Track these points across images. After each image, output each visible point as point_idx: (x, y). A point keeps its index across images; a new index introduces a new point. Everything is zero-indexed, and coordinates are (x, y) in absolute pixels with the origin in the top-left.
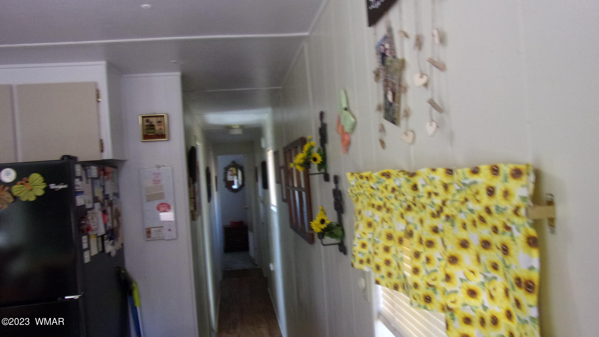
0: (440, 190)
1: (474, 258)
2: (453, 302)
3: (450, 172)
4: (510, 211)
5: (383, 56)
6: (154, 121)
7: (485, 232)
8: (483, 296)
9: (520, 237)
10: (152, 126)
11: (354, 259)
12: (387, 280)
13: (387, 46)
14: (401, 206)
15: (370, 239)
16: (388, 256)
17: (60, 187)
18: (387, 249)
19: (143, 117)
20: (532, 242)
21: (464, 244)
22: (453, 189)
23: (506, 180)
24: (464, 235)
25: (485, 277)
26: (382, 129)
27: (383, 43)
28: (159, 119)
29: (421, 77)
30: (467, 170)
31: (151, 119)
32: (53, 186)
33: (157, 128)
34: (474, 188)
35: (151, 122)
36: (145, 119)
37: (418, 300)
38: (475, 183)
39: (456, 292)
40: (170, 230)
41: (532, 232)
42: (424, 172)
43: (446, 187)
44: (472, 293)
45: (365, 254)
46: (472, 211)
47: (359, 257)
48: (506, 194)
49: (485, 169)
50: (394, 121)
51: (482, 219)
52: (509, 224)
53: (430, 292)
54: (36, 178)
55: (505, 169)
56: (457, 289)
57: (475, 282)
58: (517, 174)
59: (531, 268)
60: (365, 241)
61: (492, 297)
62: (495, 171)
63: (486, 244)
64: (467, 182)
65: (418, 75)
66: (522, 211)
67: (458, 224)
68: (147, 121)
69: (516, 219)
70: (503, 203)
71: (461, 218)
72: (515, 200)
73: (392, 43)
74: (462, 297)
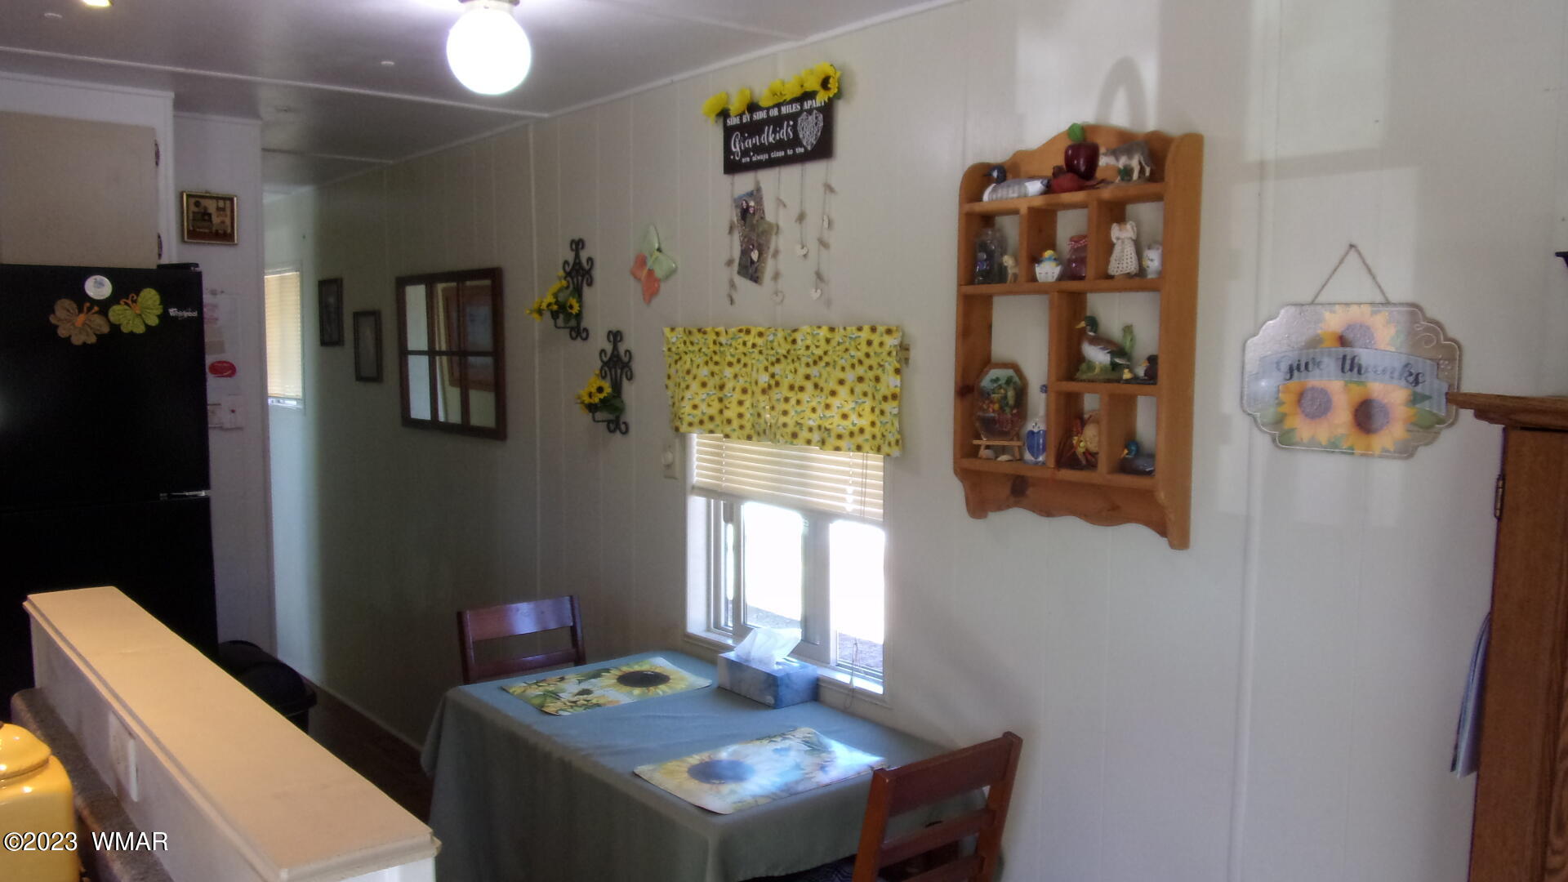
0: (823, 343)
1: (849, 392)
2: (831, 424)
3: (832, 330)
4: (885, 354)
5: (745, 213)
6: (211, 206)
7: (860, 371)
8: (853, 417)
9: (890, 369)
10: (205, 216)
11: (681, 422)
12: (738, 432)
13: (752, 204)
14: (767, 360)
15: (703, 400)
16: (742, 410)
17: (186, 314)
18: (741, 403)
19: (188, 196)
20: (897, 371)
21: (841, 382)
22: (834, 343)
23: (882, 336)
24: (842, 375)
25: (856, 402)
26: (732, 285)
27: (747, 199)
28: (221, 204)
29: (803, 248)
30: (854, 328)
31: (204, 202)
32: (173, 312)
33: (216, 220)
34: (858, 341)
35: (205, 208)
36: (193, 200)
37: (786, 437)
38: (859, 337)
39: (833, 416)
40: (233, 411)
41: (898, 366)
42: (806, 329)
43: (828, 341)
44: (845, 416)
45: (697, 415)
46: (852, 357)
47: (687, 419)
48: (881, 344)
49: (866, 328)
50: (755, 278)
51: (860, 362)
52: (882, 363)
53: (797, 429)
54: (150, 298)
55: (881, 329)
56: (833, 414)
57: (847, 409)
58: (889, 332)
59: (896, 386)
60: (697, 401)
61: (860, 415)
62: (873, 330)
63: (861, 379)
64: (854, 336)
65: (800, 246)
66: (894, 353)
67: (838, 368)
68: (197, 204)
69: (888, 359)
70: (878, 350)
71: (841, 362)
72: (887, 348)
73: (759, 201)
74: (837, 420)
